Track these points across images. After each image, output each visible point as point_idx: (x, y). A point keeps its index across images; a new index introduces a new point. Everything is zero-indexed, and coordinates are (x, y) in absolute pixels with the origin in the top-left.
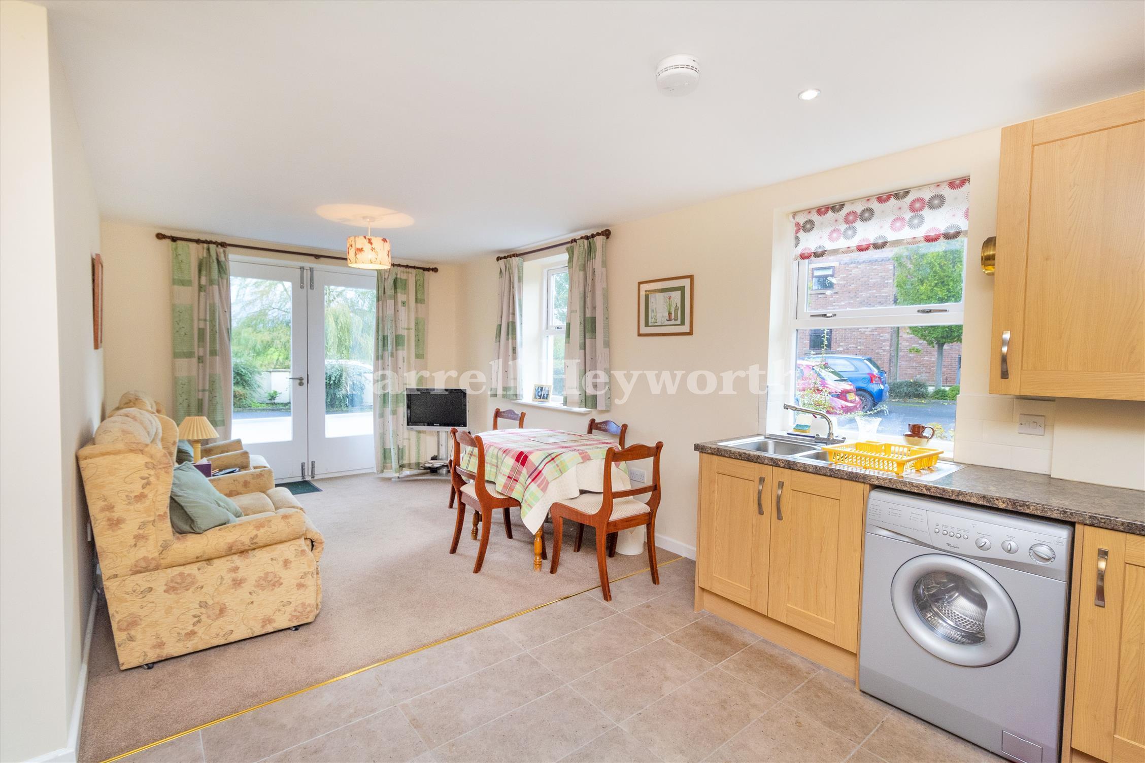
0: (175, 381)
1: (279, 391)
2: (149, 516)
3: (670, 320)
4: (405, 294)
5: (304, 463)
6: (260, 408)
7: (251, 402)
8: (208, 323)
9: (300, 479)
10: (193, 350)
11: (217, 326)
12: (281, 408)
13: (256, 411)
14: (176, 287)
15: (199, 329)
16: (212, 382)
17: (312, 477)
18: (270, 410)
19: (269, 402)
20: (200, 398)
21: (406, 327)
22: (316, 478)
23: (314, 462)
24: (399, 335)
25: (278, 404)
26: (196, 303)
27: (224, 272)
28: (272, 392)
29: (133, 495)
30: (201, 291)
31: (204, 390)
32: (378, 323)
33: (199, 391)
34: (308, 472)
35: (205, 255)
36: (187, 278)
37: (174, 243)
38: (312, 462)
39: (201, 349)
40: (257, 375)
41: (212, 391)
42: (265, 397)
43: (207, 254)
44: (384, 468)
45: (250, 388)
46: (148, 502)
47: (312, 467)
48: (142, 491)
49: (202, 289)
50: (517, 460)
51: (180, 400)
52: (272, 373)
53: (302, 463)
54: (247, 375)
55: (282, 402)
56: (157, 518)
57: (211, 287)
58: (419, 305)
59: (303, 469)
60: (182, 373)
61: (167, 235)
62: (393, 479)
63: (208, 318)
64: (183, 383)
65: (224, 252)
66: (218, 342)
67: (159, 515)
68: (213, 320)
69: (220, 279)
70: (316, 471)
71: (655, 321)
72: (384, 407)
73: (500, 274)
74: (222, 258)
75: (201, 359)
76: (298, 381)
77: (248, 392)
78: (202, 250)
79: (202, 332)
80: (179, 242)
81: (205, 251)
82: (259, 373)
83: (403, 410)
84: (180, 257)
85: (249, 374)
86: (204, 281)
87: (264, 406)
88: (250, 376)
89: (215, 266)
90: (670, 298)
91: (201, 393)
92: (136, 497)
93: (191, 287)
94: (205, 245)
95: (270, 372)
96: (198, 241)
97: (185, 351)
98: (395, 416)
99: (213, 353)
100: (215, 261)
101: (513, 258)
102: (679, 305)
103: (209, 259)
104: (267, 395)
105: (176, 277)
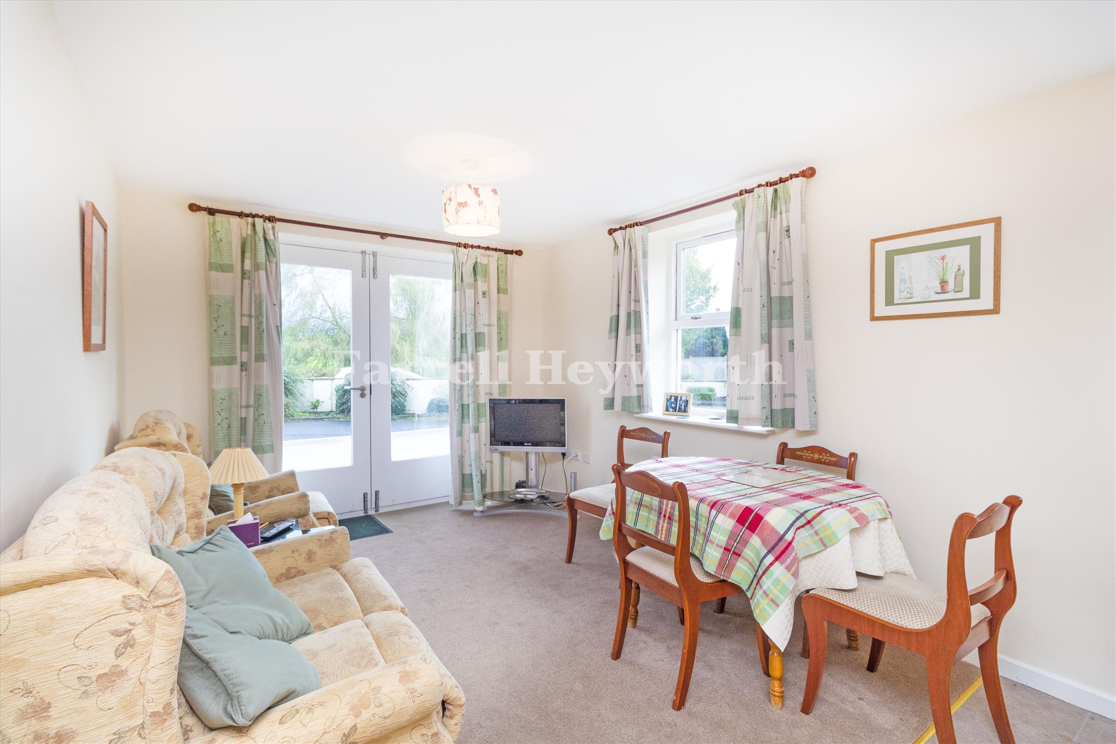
0: (212, 394)
1: (321, 400)
2: (131, 717)
3: (944, 291)
4: (485, 282)
5: (367, 493)
6: (303, 417)
7: (293, 411)
8: (253, 320)
9: (362, 514)
10: (234, 355)
11: (265, 323)
12: (324, 417)
13: (299, 421)
14: (214, 274)
15: (242, 327)
16: (258, 396)
17: (376, 511)
18: (313, 419)
19: (311, 410)
20: (243, 416)
21: (487, 323)
22: (381, 511)
23: (378, 491)
24: (480, 333)
25: (321, 413)
26: (239, 292)
27: (274, 255)
28: (315, 401)
29: (94, 674)
30: (245, 279)
31: (248, 407)
32: (455, 318)
33: (241, 407)
34: (371, 504)
35: (249, 232)
36: (227, 262)
37: (212, 217)
38: (376, 491)
39: (245, 353)
40: (300, 383)
41: (258, 406)
42: (307, 406)
43: (252, 230)
44: (463, 500)
45: (293, 398)
46: (125, 687)
47: (376, 498)
48: (115, 662)
49: (246, 276)
50: (741, 520)
51: (218, 419)
52: (315, 381)
53: (364, 494)
54: (290, 384)
55: (325, 411)
56: (148, 722)
57: (256, 273)
58: (501, 295)
59: (365, 501)
60: (220, 386)
61: (202, 205)
62: (475, 514)
63: (253, 314)
64: (223, 398)
65: (273, 228)
66: (265, 344)
67: (154, 714)
68: (259, 315)
69: (268, 262)
70: (381, 504)
71: (908, 295)
72: (462, 423)
73: (615, 250)
74: (270, 236)
75: (244, 367)
76: (359, 392)
77: (290, 401)
78: (246, 226)
79: (245, 331)
80: (218, 216)
81: (250, 226)
82: (301, 381)
83: (485, 426)
84: (218, 234)
85: (292, 382)
86: (248, 265)
87: (307, 415)
88: (293, 385)
89: (261, 245)
90: (943, 258)
91: (244, 410)
92: (100, 677)
93: (231, 274)
94: (250, 220)
95: (312, 380)
96: (240, 215)
97: (225, 356)
98: (477, 434)
99: (260, 358)
100: (262, 239)
101: (636, 227)
102: (966, 268)
103: (255, 236)
104: (309, 404)
105: (213, 261)
